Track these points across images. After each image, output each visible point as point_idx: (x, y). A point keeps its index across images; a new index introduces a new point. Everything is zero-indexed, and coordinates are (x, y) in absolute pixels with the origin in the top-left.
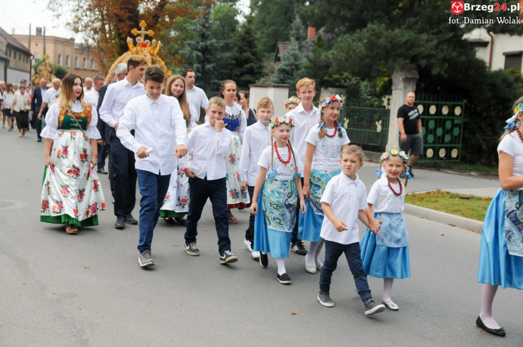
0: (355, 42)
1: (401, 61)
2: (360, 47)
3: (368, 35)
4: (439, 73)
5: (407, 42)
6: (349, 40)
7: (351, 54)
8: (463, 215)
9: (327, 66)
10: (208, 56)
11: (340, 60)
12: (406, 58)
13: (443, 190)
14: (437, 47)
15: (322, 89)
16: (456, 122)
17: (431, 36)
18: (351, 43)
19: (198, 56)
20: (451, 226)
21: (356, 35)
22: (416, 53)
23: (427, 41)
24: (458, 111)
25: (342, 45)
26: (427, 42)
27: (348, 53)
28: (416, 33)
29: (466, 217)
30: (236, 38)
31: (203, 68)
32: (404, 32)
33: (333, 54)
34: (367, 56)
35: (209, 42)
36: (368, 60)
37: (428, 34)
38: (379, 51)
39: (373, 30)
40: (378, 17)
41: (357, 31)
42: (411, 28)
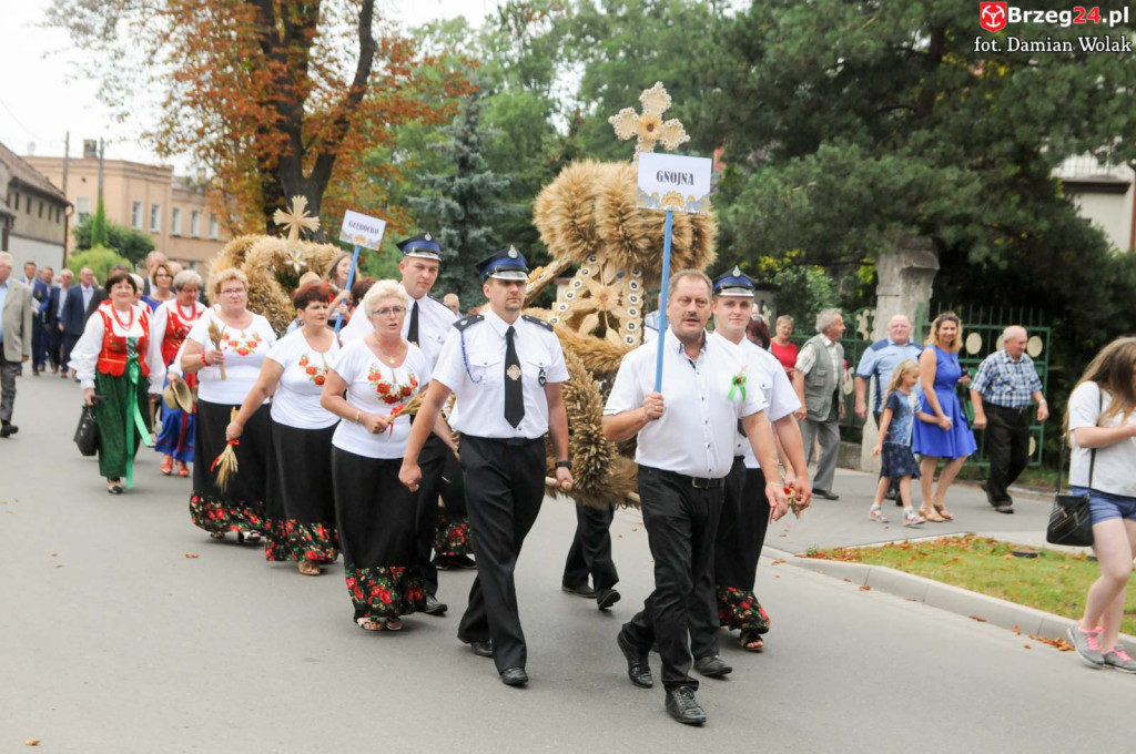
0: (788, 186)
1: (897, 229)
2: (799, 199)
3: (819, 170)
4: (987, 259)
5: (909, 186)
6: (775, 180)
7: (777, 213)
8: (1006, 595)
10: (476, 210)
11: (754, 226)
12: (910, 222)
13: (980, 535)
14: (981, 198)
17: (968, 171)
18: (779, 187)
19: (450, 211)
20: (975, 622)
21: (790, 169)
22: (931, 211)
23: (959, 184)
24: (1035, 348)
25: (758, 191)
26: (957, 186)
27: (772, 209)
28: (932, 167)
29: (1012, 600)
30: (541, 168)
31: (463, 237)
32: (905, 162)
33: (736, 212)
34: (818, 218)
35: (476, 178)
36: (818, 228)
37: (962, 168)
38: (845, 205)
39: (833, 158)
40: (848, 126)
41: (796, 160)
42: (921, 154)
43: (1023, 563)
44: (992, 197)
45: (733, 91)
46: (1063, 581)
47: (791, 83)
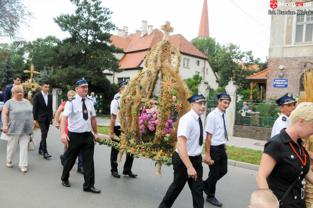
0: (64, 72)
2: (66, 74)
3: (68, 70)
4: (94, 84)
5: (82, 73)
6: (62, 71)
7: (62, 76)
9: (54, 80)
10: (10, 75)
11: (58, 78)
14: (93, 75)
15: (53, 88)
16: (100, 100)
17: (91, 71)
18: (62, 72)
19: (5, 75)
21: (64, 70)
23: (90, 73)
24: (101, 97)
25: (59, 73)
27: (61, 76)
28: (86, 70)
30: (22, 68)
32: (82, 69)
33: (56, 76)
34: (68, 77)
35: (10, 70)
36: (69, 79)
38: (73, 76)
39: (71, 68)
40: (73, 64)
41: (65, 68)
42: (84, 68)
43: (100, 128)
44: (94, 75)
45: (54, 57)
46: (106, 130)
47: (63, 57)
